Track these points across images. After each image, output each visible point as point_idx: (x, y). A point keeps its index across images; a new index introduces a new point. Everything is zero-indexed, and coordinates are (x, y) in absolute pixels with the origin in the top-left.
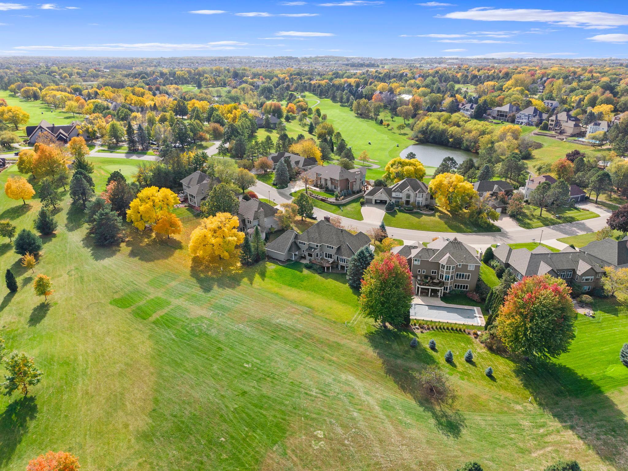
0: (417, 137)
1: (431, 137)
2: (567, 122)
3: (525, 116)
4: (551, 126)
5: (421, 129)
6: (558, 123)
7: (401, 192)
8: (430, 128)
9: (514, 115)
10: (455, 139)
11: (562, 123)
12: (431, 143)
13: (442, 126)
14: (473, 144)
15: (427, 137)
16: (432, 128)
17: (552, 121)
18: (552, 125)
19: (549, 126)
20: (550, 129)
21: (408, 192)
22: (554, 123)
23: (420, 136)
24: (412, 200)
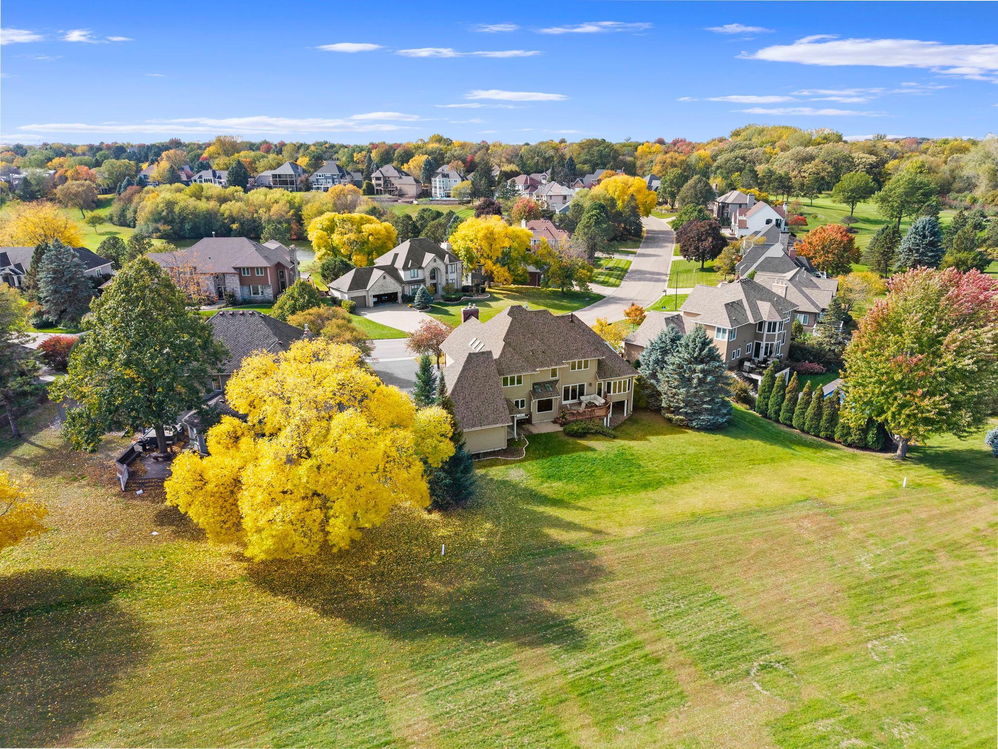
0: (157, 230)
1: (187, 226)
2: (401, 178)
3: (326, 178)
4: (379, 188)
5: (157, 217)
6: (387, 180)
7: (420, 268)
8: (177, 209)
9: (307, 180)
10: (242, 224)
11: (393, 180)
12: (189, 238)
13: (203, 205)
14: (285, 225)
15: (176, 228)
16: (183, 210)
17: (378, 179)
18: (379, 185)
19: (376, 188)
20: (379, 192)
21: (434, 265)
22: (381, 182)
23: (162, 227)
24: (442, 280)
